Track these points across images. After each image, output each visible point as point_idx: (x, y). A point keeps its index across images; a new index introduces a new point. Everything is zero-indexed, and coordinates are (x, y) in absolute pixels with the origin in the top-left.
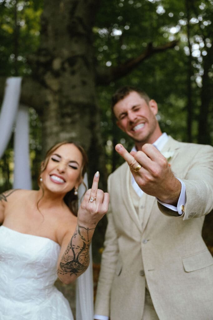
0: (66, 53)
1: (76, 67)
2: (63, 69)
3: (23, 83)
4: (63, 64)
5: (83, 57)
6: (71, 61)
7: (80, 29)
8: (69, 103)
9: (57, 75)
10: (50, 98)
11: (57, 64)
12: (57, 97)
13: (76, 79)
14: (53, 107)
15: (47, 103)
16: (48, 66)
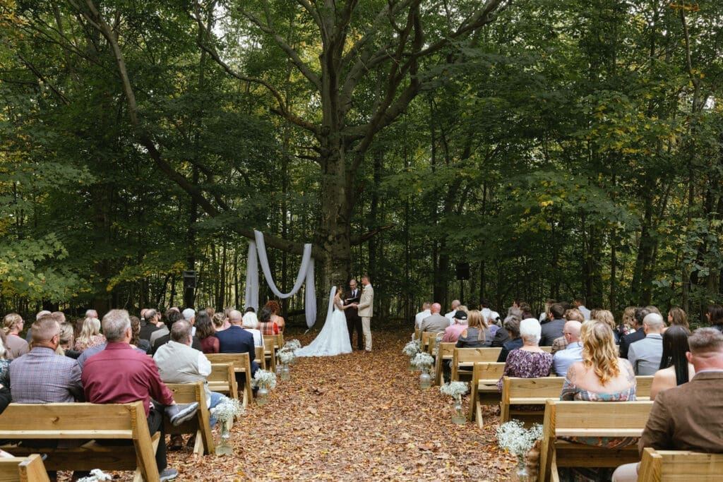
0: (335, 233)
1: (340, 240)
2: (334, 240)
3: (312, 246)
4: (333, 238)
5: (344, 234)
6: (338, 237)
7: (343, 221)
8: (337, 258)
9: (330, 243)
10: (327, 256)
11: (330, 238)
12: (330, 255)
13: (340, 246)
14: (329, 260)
15: (326, 258)
16: (326, 239)
